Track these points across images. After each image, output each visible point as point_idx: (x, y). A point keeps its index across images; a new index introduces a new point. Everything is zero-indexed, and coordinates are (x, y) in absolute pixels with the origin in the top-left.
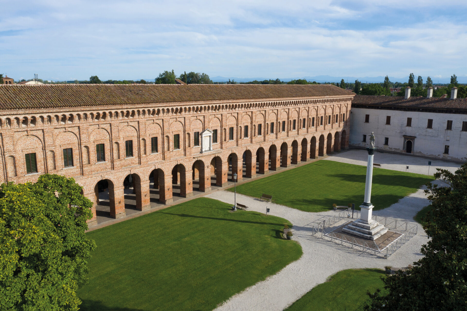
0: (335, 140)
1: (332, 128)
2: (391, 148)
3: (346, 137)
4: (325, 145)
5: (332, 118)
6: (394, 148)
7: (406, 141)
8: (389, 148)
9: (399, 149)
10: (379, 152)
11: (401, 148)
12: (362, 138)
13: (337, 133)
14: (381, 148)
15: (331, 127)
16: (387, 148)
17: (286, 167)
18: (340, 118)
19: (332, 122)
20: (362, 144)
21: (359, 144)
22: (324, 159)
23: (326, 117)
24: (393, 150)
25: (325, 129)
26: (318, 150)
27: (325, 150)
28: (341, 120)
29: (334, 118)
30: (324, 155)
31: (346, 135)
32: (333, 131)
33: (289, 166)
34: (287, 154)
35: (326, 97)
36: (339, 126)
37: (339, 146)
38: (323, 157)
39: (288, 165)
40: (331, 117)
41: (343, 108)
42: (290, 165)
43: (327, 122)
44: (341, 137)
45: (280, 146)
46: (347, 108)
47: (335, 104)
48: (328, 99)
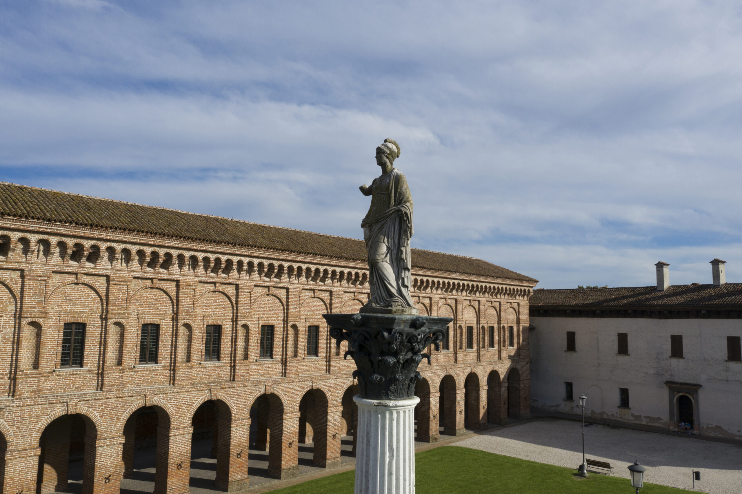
0: (489, 391)
1: (479, 360)
2: (638, 417)
3: (522, 386)
4: (460, 406)
5: (478, 334)
6: (646, 417)
7: (674, 397)
8: (633, 415)
9: (659, 419)
10: (608, 425)
11: (665, 417)
12: (562, 391)
13: (493, 375)
14: (613, 415)
15: (475, 358)
16: (626, 416)
17: (324, 466)
18: (499, 337)
19: (478, 345)
20: (565, 407)
21: (558, 406)
22: (454, 444)
23: (459, 331)
24: (644, 423)
25: (456, 361)
26: (438, 417)
27: (460, 418)
28: (504, 342)
29: (484, 334)
30: (458, 432)
31: (519, 380)
32: (482, 368)
33: (334, 465)
34: (326, 426)
35: (453, 276)
36: (500, 357)
37: (504, 409)
38: (453, 438)
39: (328, 462)
40: (475, 331)
41: (507, 313)
42: (340, 459)
43: (461, 343)
44: (507, 384)
45: (299, 399)
46: (518, 313)
47: (483, 300)
48: (461, 283)
